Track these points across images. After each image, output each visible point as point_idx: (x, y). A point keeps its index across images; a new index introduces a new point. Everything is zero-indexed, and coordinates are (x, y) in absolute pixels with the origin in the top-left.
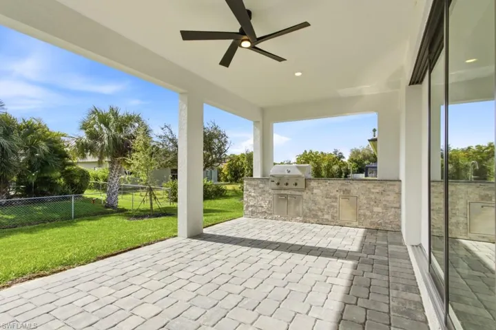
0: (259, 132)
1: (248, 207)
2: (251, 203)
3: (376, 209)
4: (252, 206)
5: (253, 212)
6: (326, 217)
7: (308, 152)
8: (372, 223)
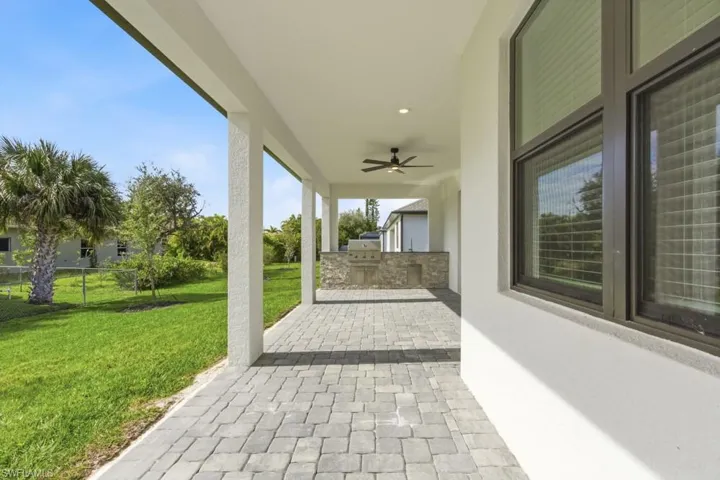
0: (327, 208)
1: (324, 280)
2: (329, 276)
3: (434, 274)
4: (329, 279)
5: (330, 285)
6: (398, 282)
7: (296, 217)
8: (431, 284)
